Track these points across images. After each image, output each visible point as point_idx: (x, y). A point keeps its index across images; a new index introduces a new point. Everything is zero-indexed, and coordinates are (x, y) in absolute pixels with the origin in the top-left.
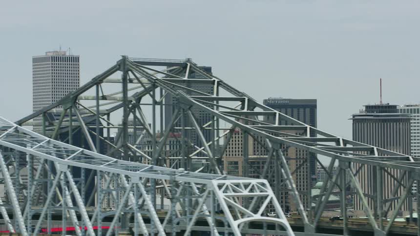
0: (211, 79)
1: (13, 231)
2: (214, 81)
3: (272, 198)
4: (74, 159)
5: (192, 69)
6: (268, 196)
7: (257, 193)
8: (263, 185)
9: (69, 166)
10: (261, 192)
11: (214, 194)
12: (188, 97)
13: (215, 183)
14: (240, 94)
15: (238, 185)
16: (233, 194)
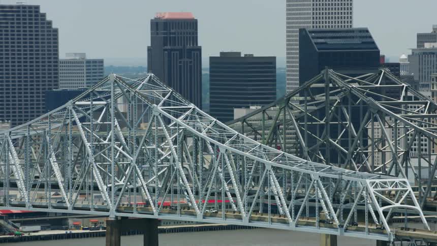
0: (401, 84)
1: (236, 210)
2: (404, 86)
3: (410, 192)
4: (276, 160)
5: (386, 75)
6: (408, 190)
7: (400, 188)
8: (404, 182)
9: (272, 166)
10: (403, 187)
11: (367, 188)
12: (377, 102)
13: (368, 181)
14: (425, 98)
15: (385, 183)
16: (381, 189)
